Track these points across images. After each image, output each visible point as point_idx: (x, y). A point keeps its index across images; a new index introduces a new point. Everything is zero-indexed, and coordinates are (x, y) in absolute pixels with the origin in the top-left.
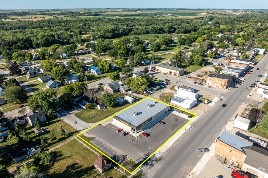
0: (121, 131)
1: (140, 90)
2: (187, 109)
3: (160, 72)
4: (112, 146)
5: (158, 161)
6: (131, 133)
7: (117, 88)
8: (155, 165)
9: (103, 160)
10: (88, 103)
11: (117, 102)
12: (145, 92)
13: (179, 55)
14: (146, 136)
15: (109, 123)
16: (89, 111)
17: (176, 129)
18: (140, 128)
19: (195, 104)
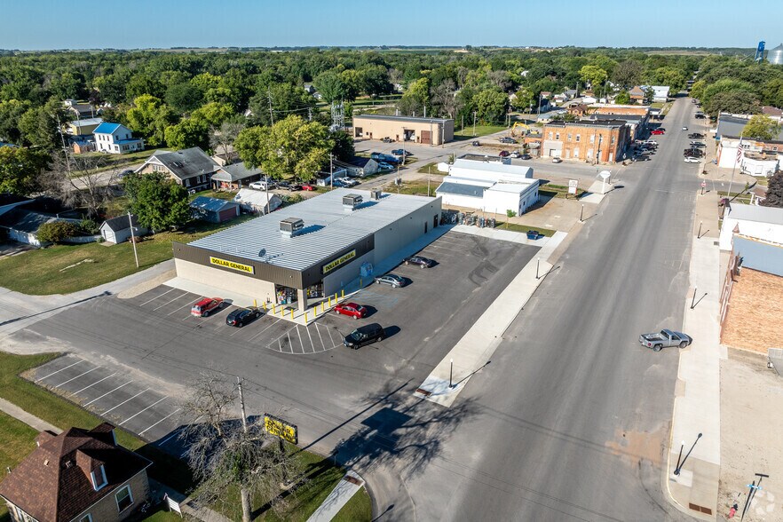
0: (218, 309)
1: (301, 168)
2: (511, 214)
3: (368, 137)
4: (161, 381)
5: (458, 420)
6: (278, 312)
7: (202, 172)
8: (445, 446)
9: (69, 456)
10: (54, 219)
11: (200, 214)
12: (323, 184)
13: (424, 93)
14: (357, 315)
15: (155, 284)
16: (56, 253)
17: (492, 279)
18: (320, 283)
19: (533, 198)
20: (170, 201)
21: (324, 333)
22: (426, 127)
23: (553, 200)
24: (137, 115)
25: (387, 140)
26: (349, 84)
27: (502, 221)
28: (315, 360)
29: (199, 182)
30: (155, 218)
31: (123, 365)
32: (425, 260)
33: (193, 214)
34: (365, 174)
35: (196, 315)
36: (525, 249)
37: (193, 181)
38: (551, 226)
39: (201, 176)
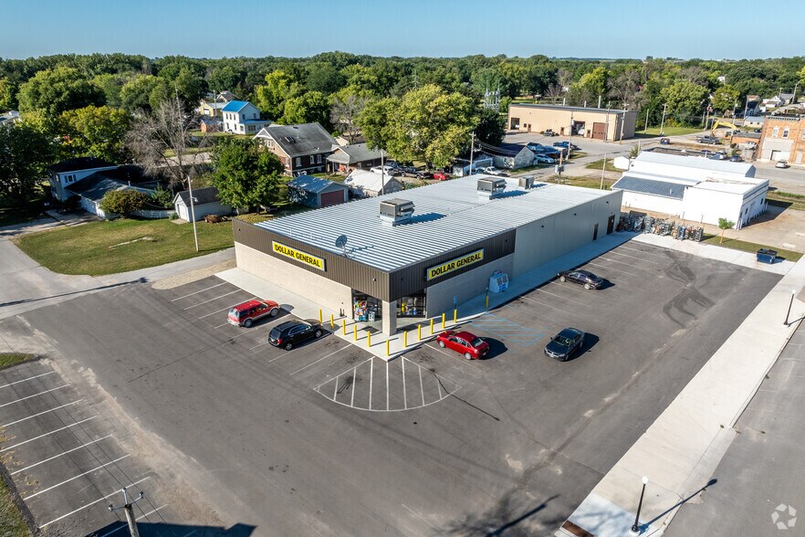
1: (434, 150)
2: (725, 225)
3: (526, 129)
7: (317, 151)
10: (125, 187)
11: (299, 196)
12: (461, 174)
13: (599, 84)
14: (472, 354)
15: (206, 274)
16: (119, 228)
17: (704, 317)
18: (421, 295)
19: (758, 207)
20: (256, 173)
21: (412, 377)
22: (600, 117)
23: (787, 212)
24: (268, 94)
25: (549, 133)
26: (510, 79)
27: (713, 233)
28: (385, 426)
29: (312, 163)
30: (237, 193)
31: (100, 387)
32: (592, 277)
33: (291, 196)
34: (516, 165)
35: (233, 323)
36: (754, 276)
37: (305, 160)
38: (793, 246)
39: (315, 156)
